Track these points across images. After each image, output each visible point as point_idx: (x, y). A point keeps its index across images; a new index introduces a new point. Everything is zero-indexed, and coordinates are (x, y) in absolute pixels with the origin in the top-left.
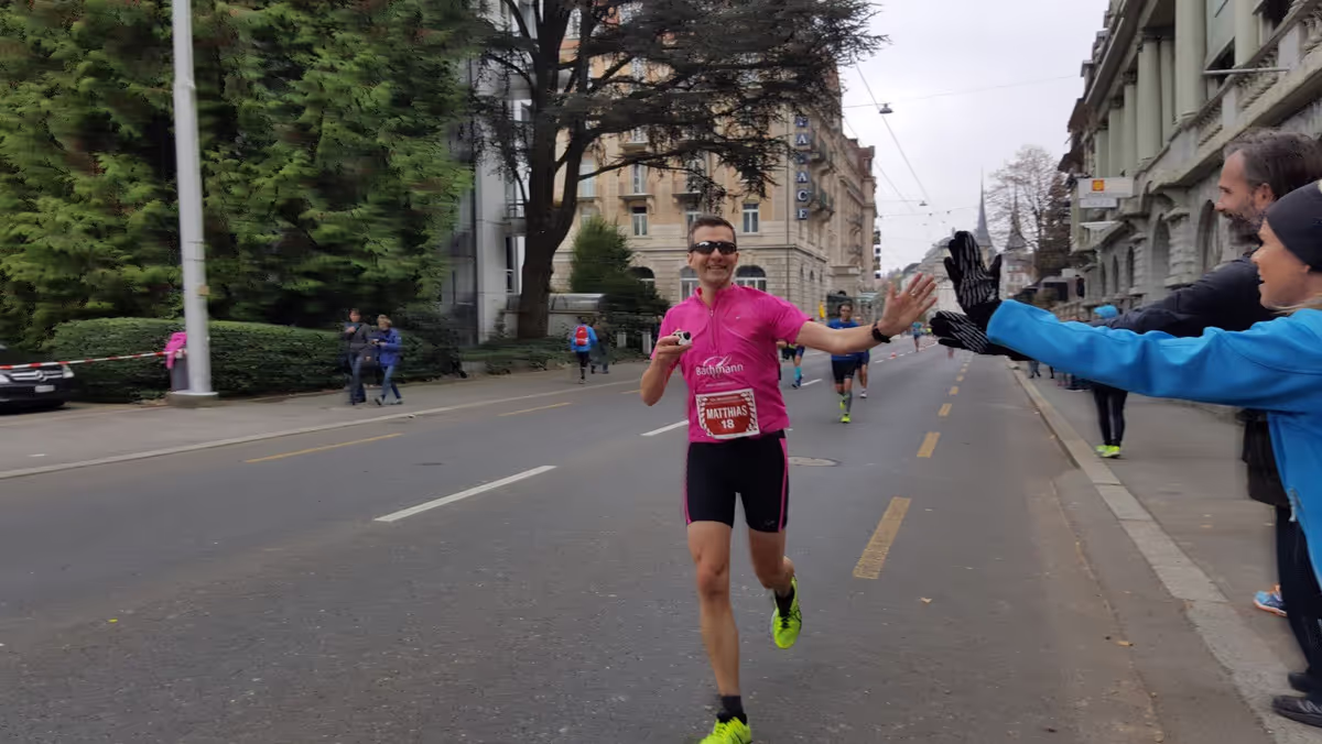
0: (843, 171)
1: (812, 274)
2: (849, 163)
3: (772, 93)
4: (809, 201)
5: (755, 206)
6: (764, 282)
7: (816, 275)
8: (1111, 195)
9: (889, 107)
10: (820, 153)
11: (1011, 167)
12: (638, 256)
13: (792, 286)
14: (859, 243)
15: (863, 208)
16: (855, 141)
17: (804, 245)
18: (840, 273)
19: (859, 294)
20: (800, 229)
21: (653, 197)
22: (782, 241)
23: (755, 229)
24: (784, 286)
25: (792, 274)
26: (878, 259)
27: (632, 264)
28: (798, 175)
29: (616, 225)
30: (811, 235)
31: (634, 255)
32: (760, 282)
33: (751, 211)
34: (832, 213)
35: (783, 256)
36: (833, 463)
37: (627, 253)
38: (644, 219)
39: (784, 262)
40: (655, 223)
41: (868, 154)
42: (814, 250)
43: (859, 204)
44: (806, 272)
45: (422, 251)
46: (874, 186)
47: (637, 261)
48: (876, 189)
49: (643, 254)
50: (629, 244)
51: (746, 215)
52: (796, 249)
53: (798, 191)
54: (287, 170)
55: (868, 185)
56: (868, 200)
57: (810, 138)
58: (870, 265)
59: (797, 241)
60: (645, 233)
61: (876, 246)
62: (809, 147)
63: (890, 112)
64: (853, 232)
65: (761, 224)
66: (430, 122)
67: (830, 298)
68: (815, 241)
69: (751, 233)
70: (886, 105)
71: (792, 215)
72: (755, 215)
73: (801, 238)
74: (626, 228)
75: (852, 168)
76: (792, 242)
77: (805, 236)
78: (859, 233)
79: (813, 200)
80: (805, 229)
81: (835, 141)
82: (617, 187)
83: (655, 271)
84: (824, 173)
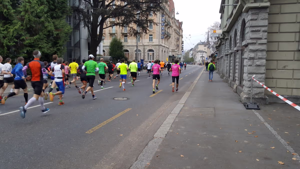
0: (175, 27)
1: (165, 51)
2: (176, 25)
3: (149, 9)
4: (164, 34)
5: (152, 35)
6: (154, 53)
7: (166, 52)
8: (217, 34)
9: (178, 13)
10: (167, 23)
11: (212, 26)
12: (125, 47)
13: (160, 54)
14: (178, 44)
15: (179, 36)
16: (178, 20)
17: (163, 45)
18: (173, 51)
19: (177, 56)
20: (162, 41)
21: (116, 33)
22: (158, 44)
23: (152, 41)
24: (158, 54)
25: (160, 51)
26: (183, 48)
27: (124, 49)
28: (162, 28)
29: (120, 40)
30: (165, 42)
31: (124, 47)
32: (153, 53)
33: (151, 37)
34: (170, 37)
35: (158, 47)
36: (127, 99)
37: (122, 46)
38: (127, 38)
39: (158, 48)
40: (129, 39)
41: (181, 24)
42: (166, 46)
43: (178, 35)
44: (163, 51)
45: (58, 46)
46: (182, 31)
47: (125, 48)
48: (183, 32)
49: (127, 47)
50: (123, 44)
51: (150, 38)
52: (161, 45)
53: (161, 32)
54: (16, 27)
55: (181, 31)
56: (181, 34)
57: (165, 20)
58: (180, 49)
59: (161, 44)
60: (127, 42)
61: (182, 45)
62: (164, 22)
63: (178, 14)
64: (177, 41)
65: (153, 40)
66: (61, 15)
67: (170, 57)
68: (166, 44)
69: (151, 42)
70: (177, 12)
71: (160, 38)
72: (152, 37)
73: (162, 43)
74: (122, 40)
75: (177, 27)
76: (160, 44)
77: (163, 42)
78: (178, 42)
79: (165, 34)
80: (163, 41)
81: (173, 20)
82: (108, 31)
83: (129, 50)
84: (168, 28)
